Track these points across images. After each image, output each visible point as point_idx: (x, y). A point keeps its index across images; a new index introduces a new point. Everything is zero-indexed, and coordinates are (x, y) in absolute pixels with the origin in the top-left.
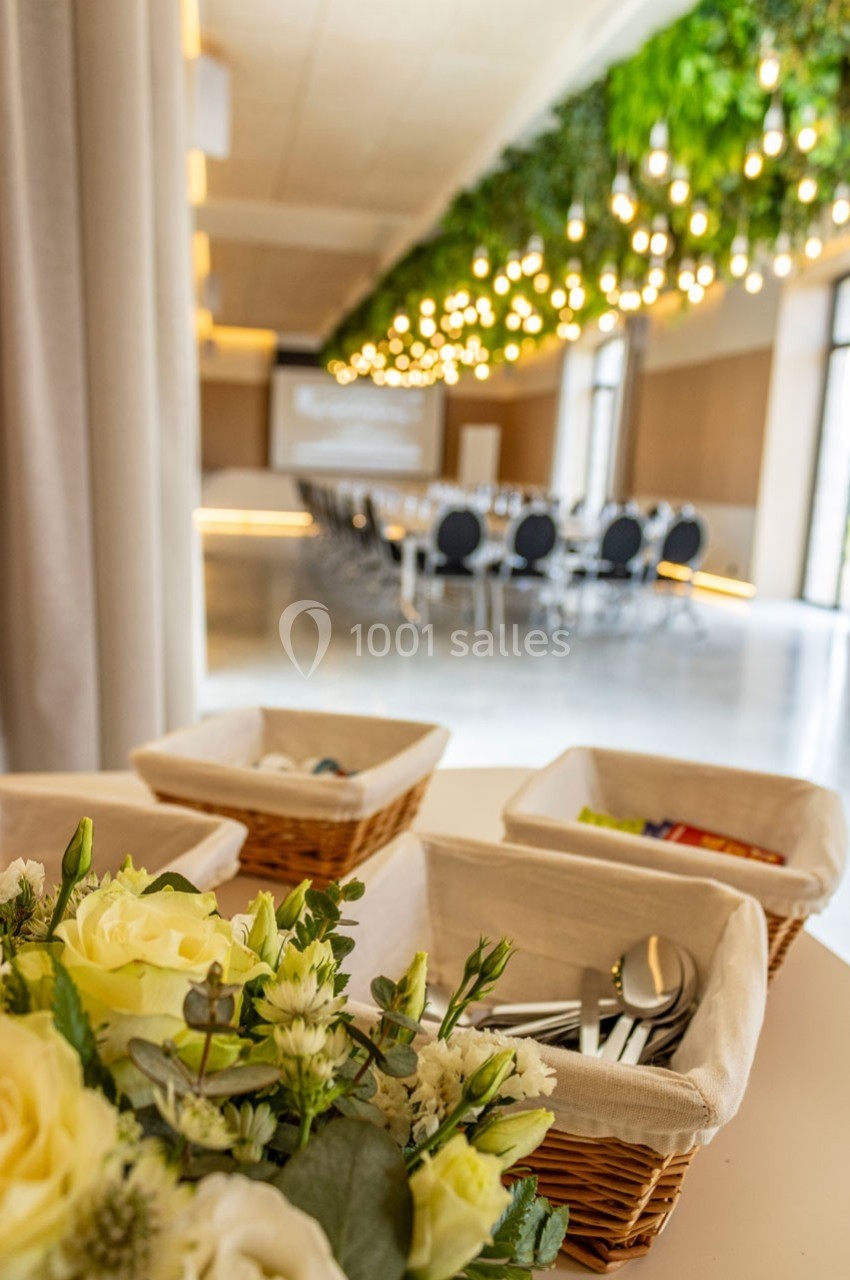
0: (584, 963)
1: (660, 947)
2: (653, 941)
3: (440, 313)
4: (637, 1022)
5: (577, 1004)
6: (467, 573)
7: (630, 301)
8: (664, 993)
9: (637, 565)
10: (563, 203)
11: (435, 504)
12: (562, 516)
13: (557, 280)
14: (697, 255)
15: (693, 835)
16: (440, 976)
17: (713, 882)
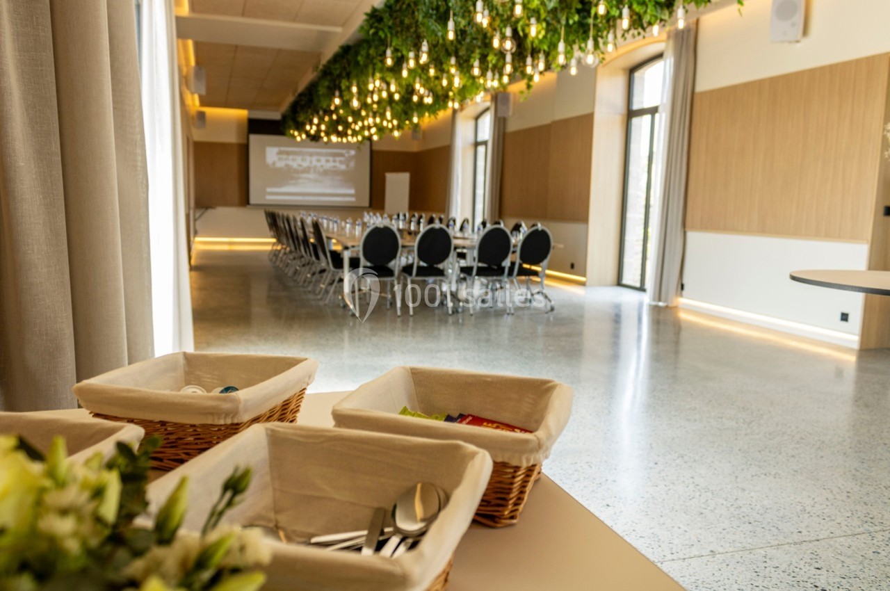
0: (376, 505)
1: (422, 488)
2: (419, 486)
3: (363, 93)
4: (402, 540)
5: (365, 532)
6: (390, 273)
7: (492, 83)
8: (422, 520)
9: (506, 263)
10: (443, 19)
11: (364, 225)
12: (454, 231)
13: (441, 70)
14: (535, 52)
15: (477, 421)
16: (277, 522)
17: (461, 443)
